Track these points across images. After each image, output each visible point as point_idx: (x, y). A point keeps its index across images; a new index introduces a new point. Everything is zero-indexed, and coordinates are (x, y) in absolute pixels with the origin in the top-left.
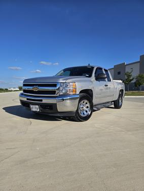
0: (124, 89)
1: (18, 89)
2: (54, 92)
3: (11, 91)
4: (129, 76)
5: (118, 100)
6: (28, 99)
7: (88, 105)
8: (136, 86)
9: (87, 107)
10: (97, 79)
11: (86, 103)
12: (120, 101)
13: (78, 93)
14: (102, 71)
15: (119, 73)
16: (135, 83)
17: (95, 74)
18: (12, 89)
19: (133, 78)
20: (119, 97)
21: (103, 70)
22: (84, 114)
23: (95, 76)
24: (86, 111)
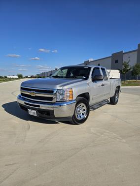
0: (120, 84)
1: (17, 77)
2: (51, 99)
3: (10, 79)
4: (126, 66)
5: (115, 96)
6: (25, 103)
7: (85, 108)
8: (133, 75)
9: (84, 110)
10: (94, 80)
11: (83, 106)
12: (116, 97)
13: (74, 98)
14: (99, 71)
15: (117, 62)
16: (132, 71)
17: (92, 75)
18: (11, 77)
19: (130, 68)
20: (115, 94)
21: (100, 69)
22: (80, 117)
23: (92, 78)
24: (83, 114)
